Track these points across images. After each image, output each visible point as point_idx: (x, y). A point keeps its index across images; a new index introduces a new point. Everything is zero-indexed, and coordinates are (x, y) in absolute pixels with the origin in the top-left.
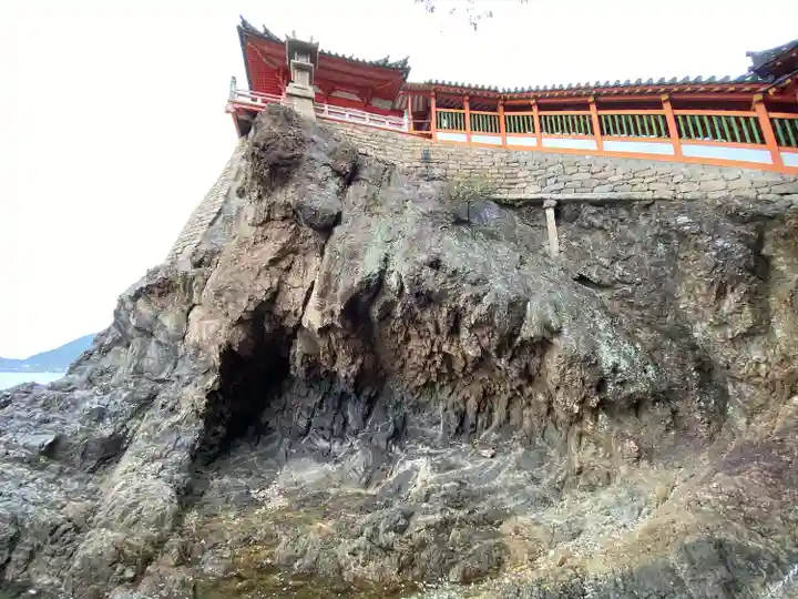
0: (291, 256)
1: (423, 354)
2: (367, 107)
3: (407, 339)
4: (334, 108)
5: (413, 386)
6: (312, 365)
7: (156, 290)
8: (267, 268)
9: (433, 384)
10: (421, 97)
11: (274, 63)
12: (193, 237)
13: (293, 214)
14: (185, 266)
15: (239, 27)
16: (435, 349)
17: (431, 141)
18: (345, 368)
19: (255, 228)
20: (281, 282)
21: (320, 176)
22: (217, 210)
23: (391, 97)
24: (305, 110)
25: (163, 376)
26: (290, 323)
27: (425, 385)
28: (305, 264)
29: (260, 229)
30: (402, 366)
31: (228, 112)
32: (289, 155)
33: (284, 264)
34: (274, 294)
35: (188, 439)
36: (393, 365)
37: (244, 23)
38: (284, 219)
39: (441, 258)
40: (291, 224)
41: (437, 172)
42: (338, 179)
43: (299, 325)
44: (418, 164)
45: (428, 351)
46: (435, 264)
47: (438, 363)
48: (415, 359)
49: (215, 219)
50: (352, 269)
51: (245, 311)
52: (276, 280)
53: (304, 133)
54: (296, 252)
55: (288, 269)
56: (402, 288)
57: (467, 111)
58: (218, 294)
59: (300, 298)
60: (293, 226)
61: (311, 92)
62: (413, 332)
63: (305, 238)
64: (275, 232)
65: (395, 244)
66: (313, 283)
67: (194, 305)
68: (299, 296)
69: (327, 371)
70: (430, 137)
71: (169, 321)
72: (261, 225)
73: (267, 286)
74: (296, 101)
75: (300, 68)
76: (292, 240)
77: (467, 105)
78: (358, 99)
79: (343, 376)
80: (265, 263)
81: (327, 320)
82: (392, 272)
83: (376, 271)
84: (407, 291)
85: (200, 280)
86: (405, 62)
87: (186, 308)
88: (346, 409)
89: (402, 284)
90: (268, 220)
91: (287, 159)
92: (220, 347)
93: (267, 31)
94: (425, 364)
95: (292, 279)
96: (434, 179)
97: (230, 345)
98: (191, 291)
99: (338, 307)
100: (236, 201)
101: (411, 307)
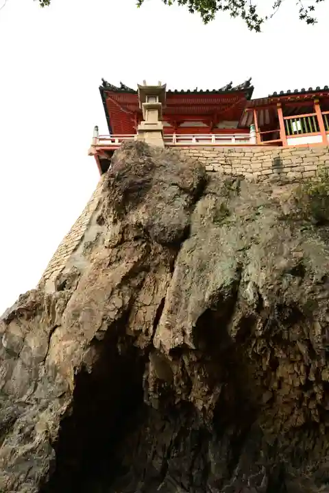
0: (143, 274)
1: (297, 384)
2: (213, 129)
3: (274, 364)
4: (183, 136)
5: (288, 426)
6: (166, 394)
7: (25, 313)
8: (120, 286)
9: (316, 426)
10: (267, 111)
11: (129, 110)
12: (58, 264)
13: (144, 233)
14: (50, 289)
15: (100, 88)
16: (312, 378)
17: (281, 147)
18: (202, 399)
19: (111, 250)
20: (132, 300)
21: (168, 195)
22: (80, 237)
23: (237, 116)
24: (155, 141)
25: (24, 398)
26: (142, 344)
27: (304, 427)
28: (156, 281)
29: (116, 250)
30: (272, 401)
31: (91, 154)
32: (140, 180)
33: (136, 282)
34: (126, 313)
35: (39, 471)
36: (260, 398)
37: (105, 83)
38: (136, 239)
39: (305, 263)
40: (143, 243)
41: (291, 175)
42: (186, 195)
43: (151, 346)
44: (270, 171)
45: (302, 380)
46: (299, 271)
47: (319, 397)
48: (286, 390)
49: (78, 245)
50: (202, 281)
51: (99, 331)
52: (127, 299)
53: (153, 160)
54: (147, 269)
55: (140, 287)
56: (260, 300)
57: (318, 113)
58: (76, 315)
59: (150, 317)
60: (144, 245)
61: (160, 125)
62: (280, 354)
63: (155, 255)
64: (128, 252)
65: (248, 253)
66: (163, 300)
67: (56, 327)
68: (150, 314)
69: (181, 401)
70: (280, 144)
71: (33, 343)
72: (115, 247)
73: (120, 305)
74: (146, 135)
75: (150, 108)
76: (144, 258)
77: (318, 108)
78: (205, 125)
79: (200, 408)
80: (118, 282)
81: (179, 340)
82: (247, 282)
83: (228, 283)
84: (266, 304)
85: (61, 301)
86: (248, 83)
87: (48, 330)
88: (207, 451)
89: (260, 295)
90: (122, 241)
91: (139, 184)
92: (75, 369)
93: (123, 86)
94: (302, 398)
95: (144, 297)
96: (288, 183)
97: (83, 366)
98: (54, 313)
99: (189, 325)
100: (95, 228)
101: (274, 324)
